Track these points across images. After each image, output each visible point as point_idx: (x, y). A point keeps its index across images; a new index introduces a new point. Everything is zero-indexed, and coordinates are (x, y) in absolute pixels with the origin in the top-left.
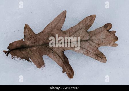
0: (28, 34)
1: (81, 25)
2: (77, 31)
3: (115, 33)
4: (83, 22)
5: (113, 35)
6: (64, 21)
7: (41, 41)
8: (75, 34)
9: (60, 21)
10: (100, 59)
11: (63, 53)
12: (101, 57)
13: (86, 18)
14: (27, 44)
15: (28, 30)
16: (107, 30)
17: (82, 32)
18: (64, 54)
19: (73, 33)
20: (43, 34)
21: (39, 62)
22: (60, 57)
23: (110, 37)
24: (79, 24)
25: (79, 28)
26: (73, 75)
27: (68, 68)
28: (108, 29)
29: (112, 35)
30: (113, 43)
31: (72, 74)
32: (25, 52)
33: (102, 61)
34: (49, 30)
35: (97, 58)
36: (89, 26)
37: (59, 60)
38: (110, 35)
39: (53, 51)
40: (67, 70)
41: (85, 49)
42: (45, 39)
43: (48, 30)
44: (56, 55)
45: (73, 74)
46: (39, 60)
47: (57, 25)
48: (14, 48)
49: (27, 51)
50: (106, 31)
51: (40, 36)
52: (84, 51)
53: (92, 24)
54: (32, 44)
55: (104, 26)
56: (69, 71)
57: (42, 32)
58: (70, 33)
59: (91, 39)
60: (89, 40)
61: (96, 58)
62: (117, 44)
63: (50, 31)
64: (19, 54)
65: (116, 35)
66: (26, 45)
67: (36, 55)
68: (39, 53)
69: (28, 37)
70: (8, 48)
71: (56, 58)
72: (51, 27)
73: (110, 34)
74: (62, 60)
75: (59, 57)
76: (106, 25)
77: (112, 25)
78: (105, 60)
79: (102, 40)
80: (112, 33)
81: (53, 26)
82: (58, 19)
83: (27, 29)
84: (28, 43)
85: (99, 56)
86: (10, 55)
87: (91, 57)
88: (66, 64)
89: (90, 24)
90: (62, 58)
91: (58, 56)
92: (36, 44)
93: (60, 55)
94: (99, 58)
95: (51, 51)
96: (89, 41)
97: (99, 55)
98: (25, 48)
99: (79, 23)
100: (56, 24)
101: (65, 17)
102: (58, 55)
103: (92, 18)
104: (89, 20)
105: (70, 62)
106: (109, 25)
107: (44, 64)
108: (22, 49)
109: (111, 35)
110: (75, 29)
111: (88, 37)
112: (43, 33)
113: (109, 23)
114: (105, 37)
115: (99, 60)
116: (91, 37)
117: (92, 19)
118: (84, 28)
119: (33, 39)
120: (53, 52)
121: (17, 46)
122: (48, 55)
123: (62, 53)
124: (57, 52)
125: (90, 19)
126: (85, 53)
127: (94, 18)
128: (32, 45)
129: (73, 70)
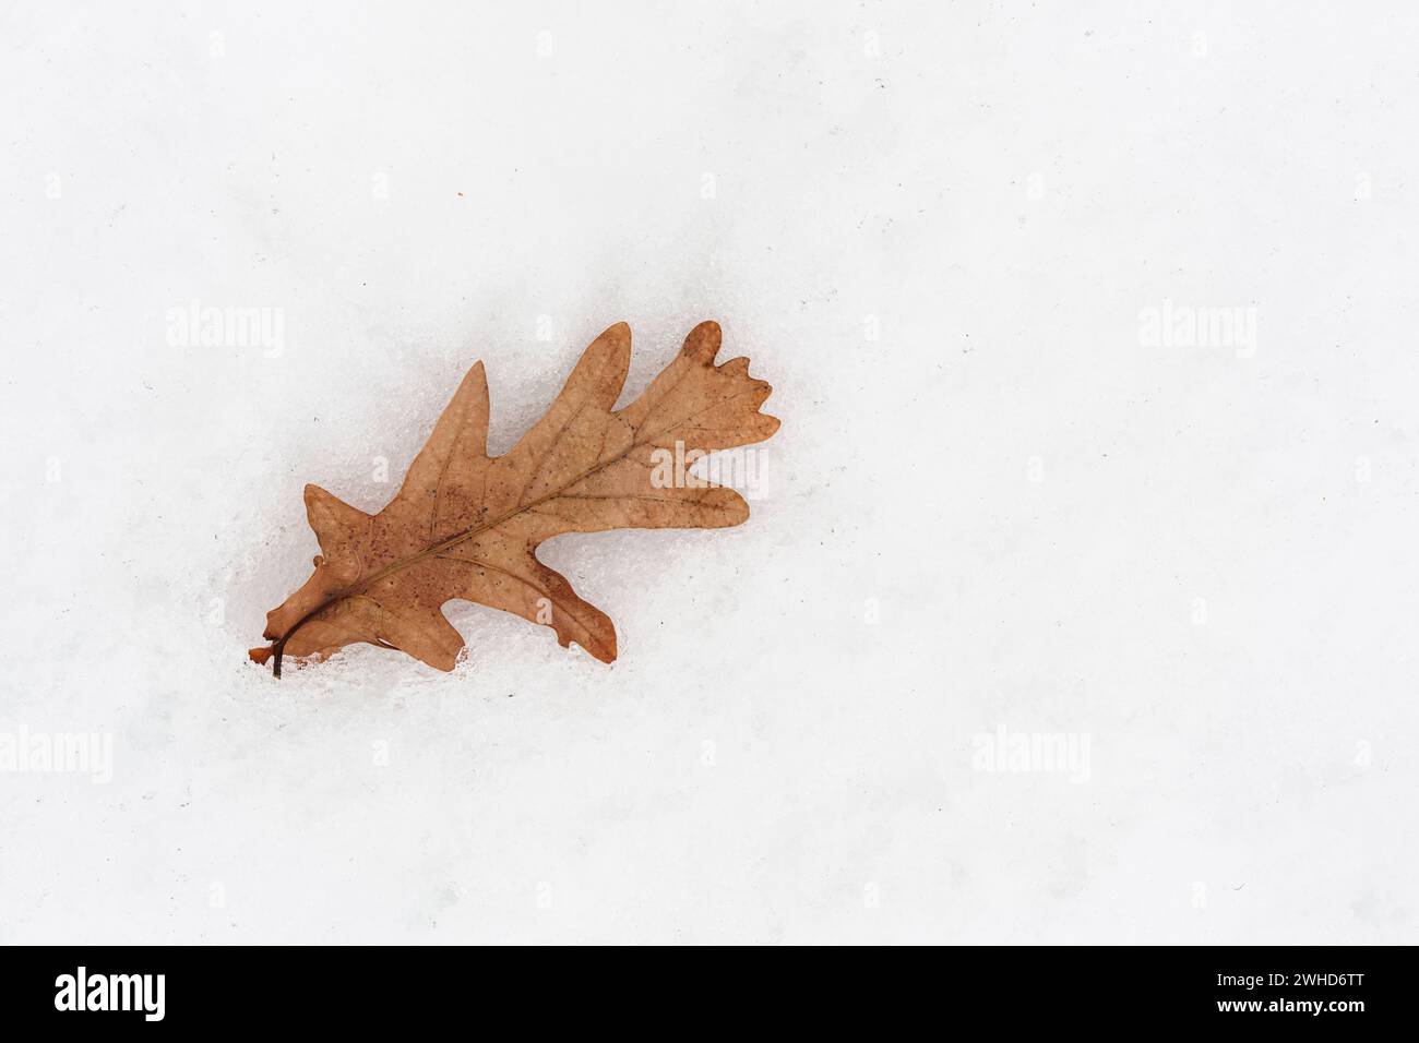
0: (333, 522)
1: (575, 398)
2: (564, 429)
3: (746, 367)
4: (580, 378)
5: (739, 377)
6: (485, 410)
7: (410, 540)
8: (560, 446)
9: (464, 416)
10: (717, 512)
11: (533, 556)
12: (720, 504)
13: (589, 353)
14: (346, 575)
15: (329, 508)
16: (704, 360)
17: (587, 423)
18: (538, 563)
19: (546, 448)
20: (404, 502)
21: (435, 642)
22: (525, 582)
23: (730, 392)
24: (562, 398)
25: (568, 412)
26: (614, 634)
27: (579, 614)
28: (706, 353)
29: (734, 381)
30: (751, 421)
31: (606, 632)
32: (349, 617)
33: (729, 520)
34: (427, 477)
35: (702, 516)
36: (611, 389)
37: (524, 599)
38: (725, 385)
39: (480, 566)
40: (575, 625)
41: (629, 496)
42: (423, 522)
43: (425, 479)
44: (503, 577)
45: (611, 632)
46: (431, 631)
47: (457, 440)
48: (295, 622)
49: (361, 612)
50: (698, 370)
51: (394, 517)
52: (628, 511)
53: (624, 371)
54: (370, 566)
55: (684, 348)
56: (589, 625)
57: (400, 497)
58: (532, 454)
59: (641, 437)
60: (634, 446)
61: (698, 519)
62: (773, 418)
63: (436, 479)
64: (324, 635)
65: (755, 372)
66: (343, 581)
67: (408, 613)
68: (417, 601)
69: (338, 535)
70: (268, 636)
71: (508, 590)
72: (432, 460)
73: (722, 380)
74: (537, 589)
75: (519, 585)
76: (688, 340)
77: (717, 327)
78: (741, 507)
79: (695, 421)
80: (730, 373)
81: (443, 452)
82: (455, 414)
83: (319, 505)
84: (350, 569)
85: (706, 505)
86: (288, 662)
87: (668, 525)
88: (562, 602)
89: (616, 378)
90: (536, 582)
91: (511, 579)
92: (388, 561)
93: (522, 571)
94: (708, 512)
95: (474, 570)
96: (635, 453)
97: (703, 501)
98: (343, 599)
99: (562, 393)
100: (452, 437)
101: (487, 388)
102: (515, 577)
103: (614, 342)
104: (604, 360)
105: (583, 590)
106: (705, 331)
107: (459, 642)
108: (330, 610)
109: (730, 382)
110: (551, 426)
111: (626, 438)
112: (402, 499)
113: (702, 325)
114: (703, 401)
115: (711, 526)
116: (636, 429)
117: (616, 351)
118: (594, 402)
119: (366, 542)
120: (481, 570)
121: (303, 609)
122: (463, 593)
123: (528, 558)
124: (504, 562)
125: (609, 351)
126: (635, 518)
127: (623, 344)
128: (372, 571)
129: (608, 614)
